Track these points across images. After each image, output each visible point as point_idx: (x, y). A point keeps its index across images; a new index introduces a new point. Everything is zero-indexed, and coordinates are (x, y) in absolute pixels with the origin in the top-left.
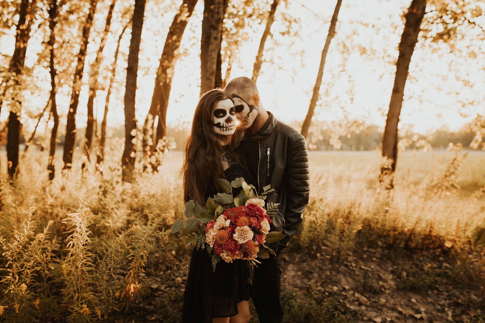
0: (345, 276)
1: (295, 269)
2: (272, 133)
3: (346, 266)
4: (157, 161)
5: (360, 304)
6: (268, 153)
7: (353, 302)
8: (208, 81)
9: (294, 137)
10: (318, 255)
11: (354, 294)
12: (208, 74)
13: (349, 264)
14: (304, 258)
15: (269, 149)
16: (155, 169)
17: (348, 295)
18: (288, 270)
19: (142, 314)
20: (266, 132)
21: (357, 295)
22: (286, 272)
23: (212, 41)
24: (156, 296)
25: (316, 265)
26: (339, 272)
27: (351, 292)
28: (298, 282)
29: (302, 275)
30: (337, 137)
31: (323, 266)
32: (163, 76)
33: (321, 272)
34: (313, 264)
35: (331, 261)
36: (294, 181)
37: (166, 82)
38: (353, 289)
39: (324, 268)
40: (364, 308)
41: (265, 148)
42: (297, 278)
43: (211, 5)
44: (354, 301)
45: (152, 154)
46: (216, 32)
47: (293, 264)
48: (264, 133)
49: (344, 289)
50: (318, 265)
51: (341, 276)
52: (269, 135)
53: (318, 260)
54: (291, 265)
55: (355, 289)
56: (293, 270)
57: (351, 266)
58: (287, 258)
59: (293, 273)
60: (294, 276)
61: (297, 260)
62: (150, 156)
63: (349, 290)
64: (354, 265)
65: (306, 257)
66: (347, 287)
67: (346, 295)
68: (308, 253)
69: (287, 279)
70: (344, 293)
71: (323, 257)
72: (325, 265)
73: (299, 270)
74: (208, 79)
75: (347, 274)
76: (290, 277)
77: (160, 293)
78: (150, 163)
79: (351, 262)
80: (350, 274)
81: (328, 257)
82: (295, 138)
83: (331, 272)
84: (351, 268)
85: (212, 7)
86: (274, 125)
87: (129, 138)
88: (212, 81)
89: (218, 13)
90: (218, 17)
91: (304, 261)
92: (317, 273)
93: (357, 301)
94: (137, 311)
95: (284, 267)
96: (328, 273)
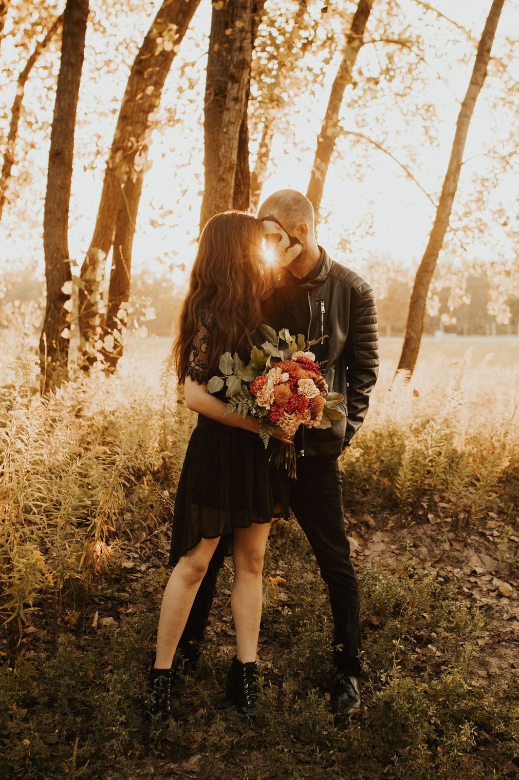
0: (477, 551)
1: (386, 540)
2: (326, 279)
3: (483, 535)
4: (115, 347)
5: (500, 596)
6: (323, 309)
7: (488, 593)
8: (222, 184)
9: (360, 289)
10: (430, 516)
11: (491, 581)
12: (221, 169)
13: (488, 533)
14: (404, 521)
15: (323, 304)
16: (112, 360)
17: (479, 583)
18: (373, 542)
19: (110, 605)
20: (319, 277)
21: (496, 582)
22: (370, 545)
23: (230, 104)
24: (132, 580)
25: (425, 533)
26: (466, 545)
27: (487, 578)
28: (391, 561)
29: (397, 549)
30: (502, 299)
31: (438, 534)
32: (125, 168)
33: (434, 546)
34: (420, 532)
35: (454, 527)
36: (360, 352)
37: (130, 179)
38: (491, 574)
39: (440, 537)
40: (505, 601)
41: (317, 301)
42: (388, 555)
43: (227, 27)
44: (489, 591)
45: (106, 333)
46: (236, 86)
47: (382, 531)
48: (317, 279)
49: (474, 573)
50: (429, 532)
51: (470, 552)
52: (322, 282)
53: (429, 525)
54: (379, 533)
55: (494, 573)
56: (383, 541)
57: (492, 535)
58: (372, 522)
59: (382, 547)
60: (383, 552)
61: (391, 524)
62: (102, 338)
63: (484, 575)
64: (496, 533)
65: (406, 519)
66: (479, 570)
67: (476, 582)
68: (411, 513)
69: (371, 557)
70: (472, 579)
71: (439, 520)
72: (440, 532)
73: (393, 542)
74: (221, 179)
75: (482, 549)
76: (376, 554)
77: (139, 575)
78: (103, 351)
79: (491, 529)
80: (487, 549)
81: (449, 520)
82: (362, 288)
83: (451, 545)
84: (491, 538)
85: (228, 32)
86: (329, 268)
87: (56, 299)
88: (227, 185)
89: (241, 49)
90: (241, 57)
91: (403, 527)
92: (427, 547)
93: (493, 591)
94: (101, 600)
95: (366, 536)
96: (447, 546)
